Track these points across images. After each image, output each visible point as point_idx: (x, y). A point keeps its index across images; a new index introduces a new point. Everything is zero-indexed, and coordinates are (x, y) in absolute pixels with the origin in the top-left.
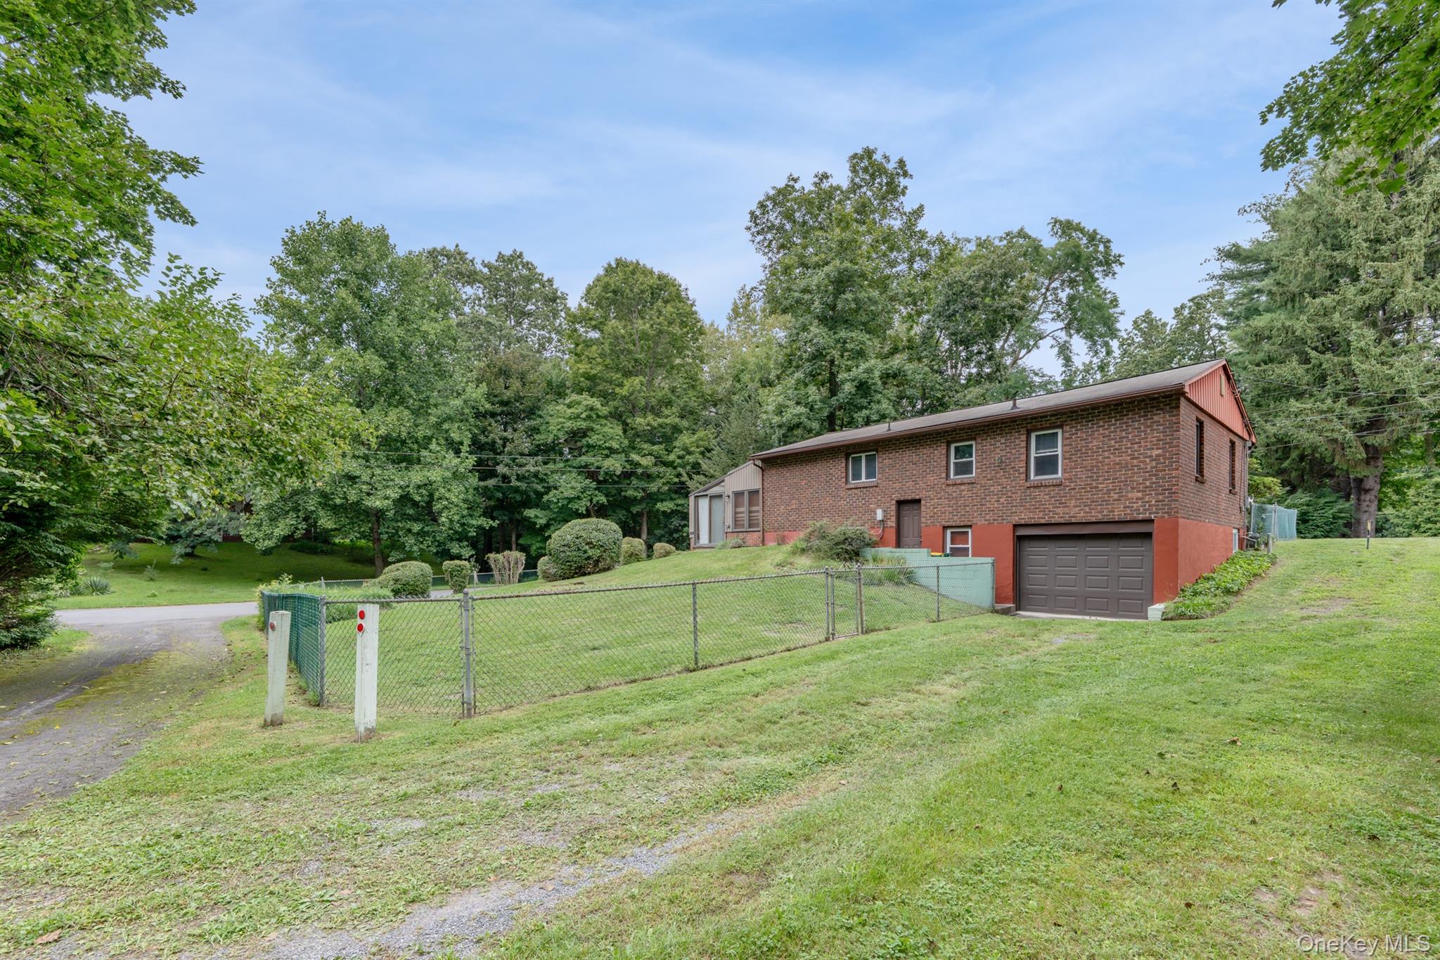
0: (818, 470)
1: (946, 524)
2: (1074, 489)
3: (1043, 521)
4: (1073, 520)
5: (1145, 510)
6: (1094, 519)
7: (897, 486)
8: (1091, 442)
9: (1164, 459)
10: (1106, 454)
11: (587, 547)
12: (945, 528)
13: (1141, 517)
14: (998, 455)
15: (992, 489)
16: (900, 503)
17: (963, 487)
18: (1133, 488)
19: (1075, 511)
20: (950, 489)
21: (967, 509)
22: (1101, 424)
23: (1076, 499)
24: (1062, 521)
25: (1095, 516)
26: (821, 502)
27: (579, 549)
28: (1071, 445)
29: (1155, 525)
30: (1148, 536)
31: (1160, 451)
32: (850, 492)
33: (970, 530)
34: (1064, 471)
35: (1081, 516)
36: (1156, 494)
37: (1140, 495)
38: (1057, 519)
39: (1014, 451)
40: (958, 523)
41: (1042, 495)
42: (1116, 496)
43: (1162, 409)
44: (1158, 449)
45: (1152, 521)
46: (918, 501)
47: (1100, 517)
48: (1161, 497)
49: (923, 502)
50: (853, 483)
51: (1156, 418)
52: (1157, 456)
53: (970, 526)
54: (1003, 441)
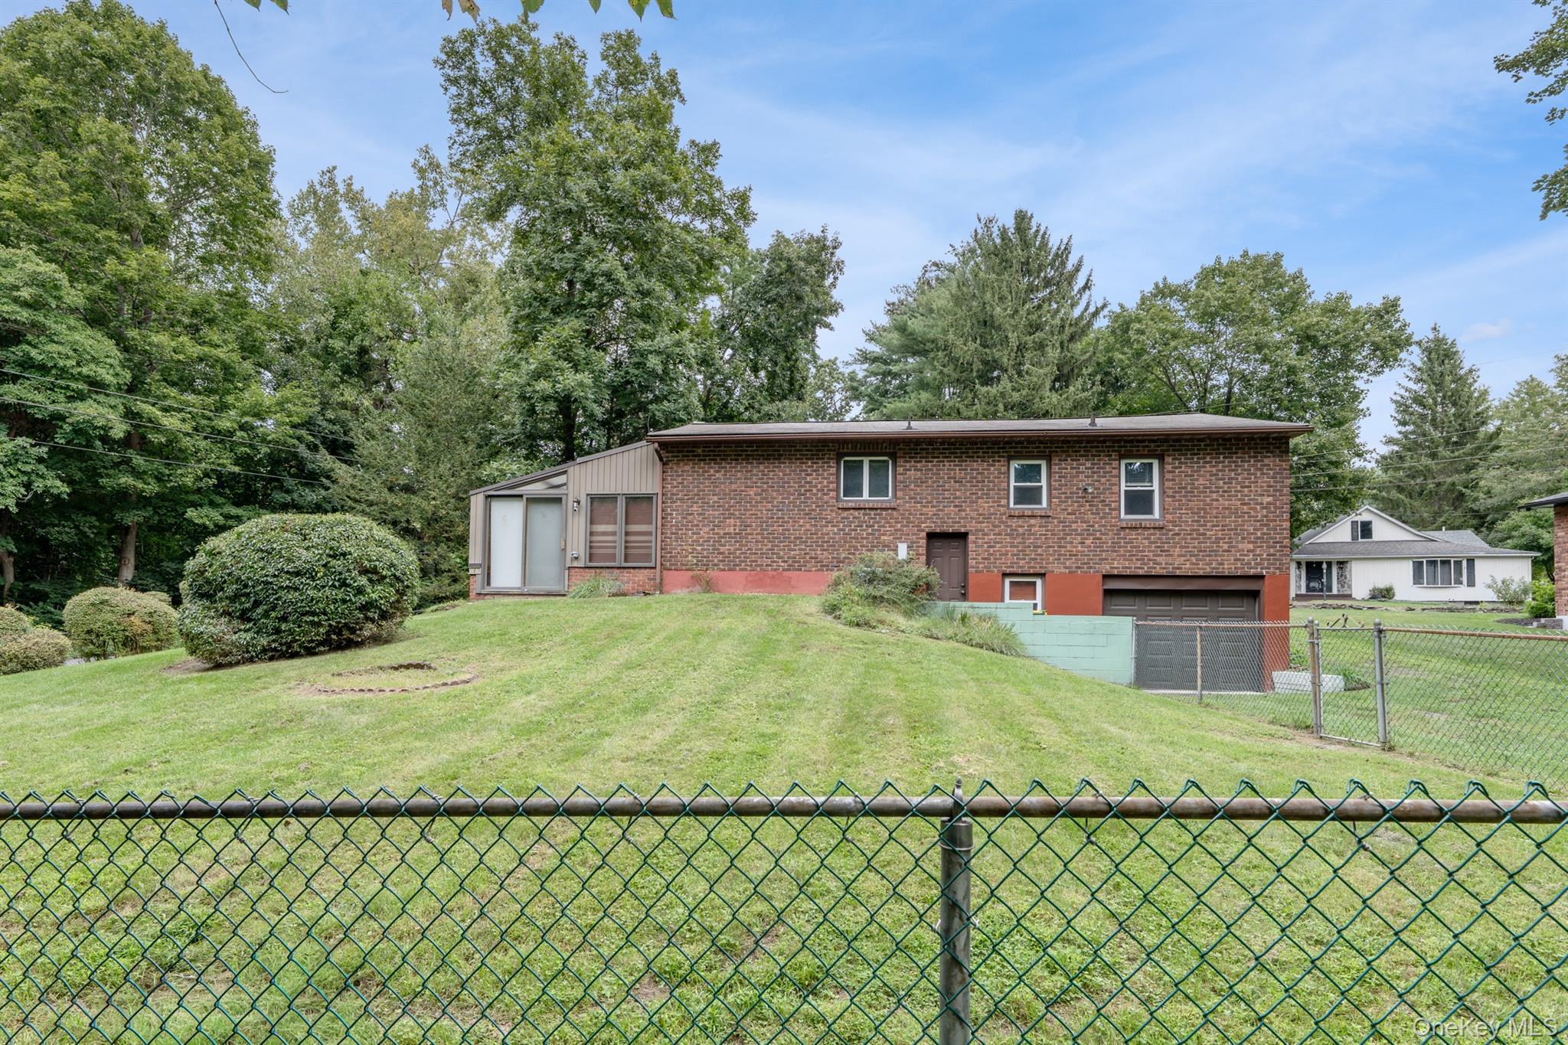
0: (784, 473)
1: (1008, 571)
2: (1179, 534)
3: (1141, 572)
4: (1178, 573)
5: (1256, 564)
6: (1201, 573)
7: (930, 511)
8: (1197, 480)
9: (1275, 508)
10: (1214, 496)
11: (363, 581)
12: (1005, 575)
13: (1252, 572)
14: (1082, 481)
15: (1074, 526)
16: (932, 536)
17: (1033, 521)
18: (1243, 538)
19: (1180, 561)
20: (1014, 523)
21: (1040, 551)
22: (1208, 459)
23: (1181, 547)
24: (1164, 572)
25: (1203, 569)
26: (789, 526)
27: (344, 584)
28: (1173, 480)
29: (1267, 581)
30: (1255, 595)
31: (1270, 499)
32: (845, 514)
33: (1039, 582)
34: (1163, 509)
35: (1187, 569)
36: (1268, 547)
37: (1251, 546)
38: (1158, 571)
39: (1103, 480)
40: (1026, 570)
41: (1140, 539)
42: (1226, 547)
43: (1272, 452)
44: (1269, 496)
45: (1262, 577)
46: (962, 537)
47: (1208, 570)
48: (1272, 550)
49: (971, 538)
50: (851, 501)
51: (1266, 461)
52: (1269, 503)
53: (1042, 575)
54: (1088, 465)
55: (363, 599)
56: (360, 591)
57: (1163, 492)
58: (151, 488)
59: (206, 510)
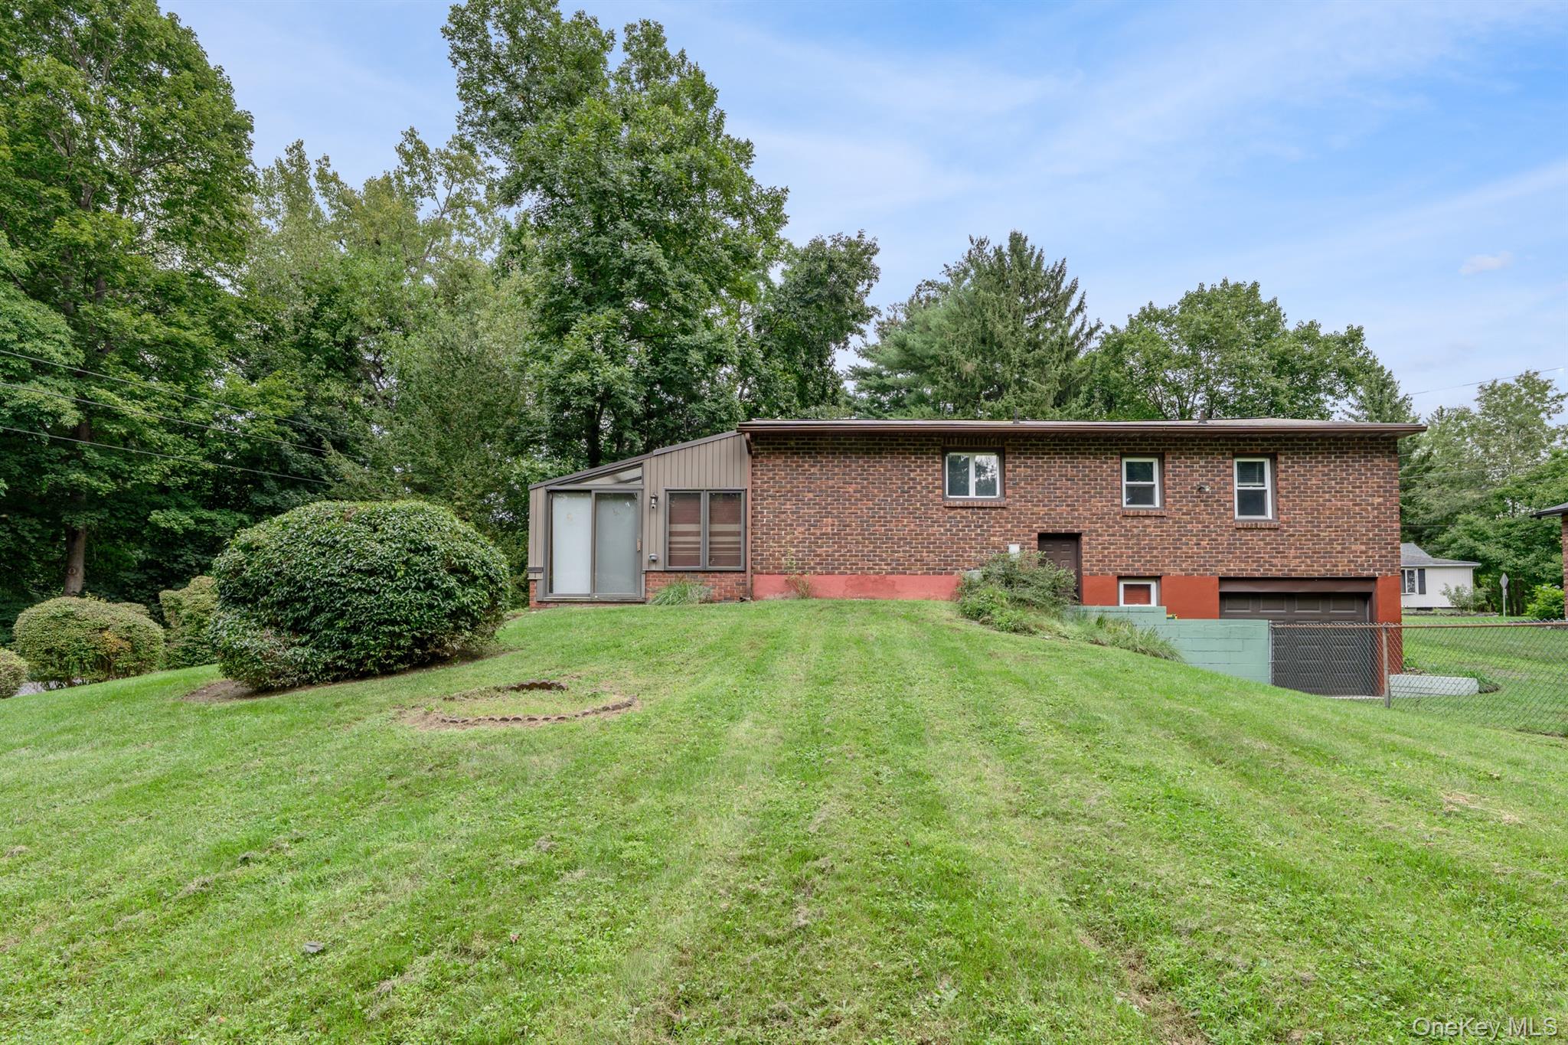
1: (1123, 573)
2: (1293, 535)
3: (1257, 575)
4: (1293, 575)
5: (1369, 566)
6: (1316, 575)
7: (1042, 510)
8: (1310, 480)
9: (1386, 509)
10: (1327, 496)
11: (452, 582)
12: (1120, 578)
13: (1365, 574)
14: (1197, 479)
15: (1189, 527)
16: (1044, 538)
17: (1147, 522)
18: (1356, 540)
19: (1297, 564)
20: (1128, 523)
21: (1155, 552)
22: (1320, 459)
23: (1296, 549)
24: (1280, 574)
25: (1317, 571)
26: (892, 526)
27: (430, 585)
28: (1287, 480)
29: (1379, 582)
30: (1366, 597)
31: (1381, 500)
32: (952, 513)
33: (1153, 585)
34: (1277, 509)
35: (1302, 571)
36: (1380, 548)
37: (1363, 548)
38: (1274, 573)
39: (1217, 479)
40: (1142, 572)
41: (1254, 540)
42: (1339, 548)
43: (1381, 452)
44: (1379, 496)
45: (1374, 579)
46: (1074, 538)
47: (1323, 572)
48: (1384, 552)
49: (1085, 539)
50: (957, 499)
51: (1376, 461)
52: (1379, 504)
53: (1157, 578)
54: (1202, 463)
55: (451, 605)
56: (449, 594)
57: (1276, 491)
58: (107, 486)
59: (173, 513)
